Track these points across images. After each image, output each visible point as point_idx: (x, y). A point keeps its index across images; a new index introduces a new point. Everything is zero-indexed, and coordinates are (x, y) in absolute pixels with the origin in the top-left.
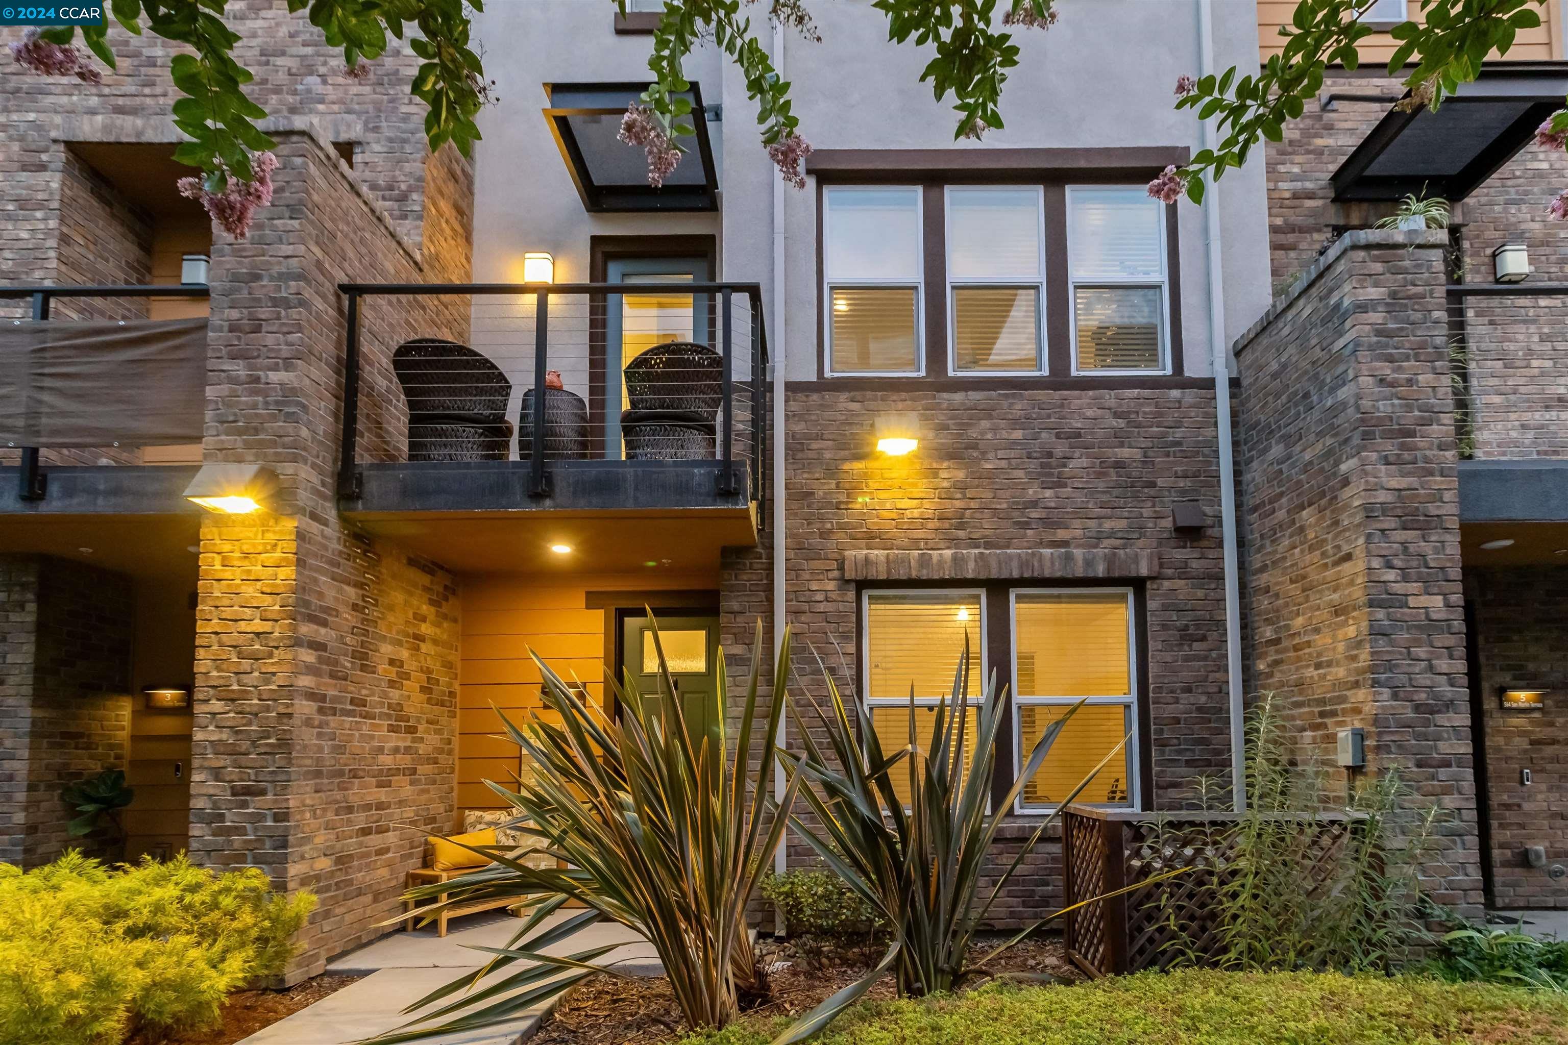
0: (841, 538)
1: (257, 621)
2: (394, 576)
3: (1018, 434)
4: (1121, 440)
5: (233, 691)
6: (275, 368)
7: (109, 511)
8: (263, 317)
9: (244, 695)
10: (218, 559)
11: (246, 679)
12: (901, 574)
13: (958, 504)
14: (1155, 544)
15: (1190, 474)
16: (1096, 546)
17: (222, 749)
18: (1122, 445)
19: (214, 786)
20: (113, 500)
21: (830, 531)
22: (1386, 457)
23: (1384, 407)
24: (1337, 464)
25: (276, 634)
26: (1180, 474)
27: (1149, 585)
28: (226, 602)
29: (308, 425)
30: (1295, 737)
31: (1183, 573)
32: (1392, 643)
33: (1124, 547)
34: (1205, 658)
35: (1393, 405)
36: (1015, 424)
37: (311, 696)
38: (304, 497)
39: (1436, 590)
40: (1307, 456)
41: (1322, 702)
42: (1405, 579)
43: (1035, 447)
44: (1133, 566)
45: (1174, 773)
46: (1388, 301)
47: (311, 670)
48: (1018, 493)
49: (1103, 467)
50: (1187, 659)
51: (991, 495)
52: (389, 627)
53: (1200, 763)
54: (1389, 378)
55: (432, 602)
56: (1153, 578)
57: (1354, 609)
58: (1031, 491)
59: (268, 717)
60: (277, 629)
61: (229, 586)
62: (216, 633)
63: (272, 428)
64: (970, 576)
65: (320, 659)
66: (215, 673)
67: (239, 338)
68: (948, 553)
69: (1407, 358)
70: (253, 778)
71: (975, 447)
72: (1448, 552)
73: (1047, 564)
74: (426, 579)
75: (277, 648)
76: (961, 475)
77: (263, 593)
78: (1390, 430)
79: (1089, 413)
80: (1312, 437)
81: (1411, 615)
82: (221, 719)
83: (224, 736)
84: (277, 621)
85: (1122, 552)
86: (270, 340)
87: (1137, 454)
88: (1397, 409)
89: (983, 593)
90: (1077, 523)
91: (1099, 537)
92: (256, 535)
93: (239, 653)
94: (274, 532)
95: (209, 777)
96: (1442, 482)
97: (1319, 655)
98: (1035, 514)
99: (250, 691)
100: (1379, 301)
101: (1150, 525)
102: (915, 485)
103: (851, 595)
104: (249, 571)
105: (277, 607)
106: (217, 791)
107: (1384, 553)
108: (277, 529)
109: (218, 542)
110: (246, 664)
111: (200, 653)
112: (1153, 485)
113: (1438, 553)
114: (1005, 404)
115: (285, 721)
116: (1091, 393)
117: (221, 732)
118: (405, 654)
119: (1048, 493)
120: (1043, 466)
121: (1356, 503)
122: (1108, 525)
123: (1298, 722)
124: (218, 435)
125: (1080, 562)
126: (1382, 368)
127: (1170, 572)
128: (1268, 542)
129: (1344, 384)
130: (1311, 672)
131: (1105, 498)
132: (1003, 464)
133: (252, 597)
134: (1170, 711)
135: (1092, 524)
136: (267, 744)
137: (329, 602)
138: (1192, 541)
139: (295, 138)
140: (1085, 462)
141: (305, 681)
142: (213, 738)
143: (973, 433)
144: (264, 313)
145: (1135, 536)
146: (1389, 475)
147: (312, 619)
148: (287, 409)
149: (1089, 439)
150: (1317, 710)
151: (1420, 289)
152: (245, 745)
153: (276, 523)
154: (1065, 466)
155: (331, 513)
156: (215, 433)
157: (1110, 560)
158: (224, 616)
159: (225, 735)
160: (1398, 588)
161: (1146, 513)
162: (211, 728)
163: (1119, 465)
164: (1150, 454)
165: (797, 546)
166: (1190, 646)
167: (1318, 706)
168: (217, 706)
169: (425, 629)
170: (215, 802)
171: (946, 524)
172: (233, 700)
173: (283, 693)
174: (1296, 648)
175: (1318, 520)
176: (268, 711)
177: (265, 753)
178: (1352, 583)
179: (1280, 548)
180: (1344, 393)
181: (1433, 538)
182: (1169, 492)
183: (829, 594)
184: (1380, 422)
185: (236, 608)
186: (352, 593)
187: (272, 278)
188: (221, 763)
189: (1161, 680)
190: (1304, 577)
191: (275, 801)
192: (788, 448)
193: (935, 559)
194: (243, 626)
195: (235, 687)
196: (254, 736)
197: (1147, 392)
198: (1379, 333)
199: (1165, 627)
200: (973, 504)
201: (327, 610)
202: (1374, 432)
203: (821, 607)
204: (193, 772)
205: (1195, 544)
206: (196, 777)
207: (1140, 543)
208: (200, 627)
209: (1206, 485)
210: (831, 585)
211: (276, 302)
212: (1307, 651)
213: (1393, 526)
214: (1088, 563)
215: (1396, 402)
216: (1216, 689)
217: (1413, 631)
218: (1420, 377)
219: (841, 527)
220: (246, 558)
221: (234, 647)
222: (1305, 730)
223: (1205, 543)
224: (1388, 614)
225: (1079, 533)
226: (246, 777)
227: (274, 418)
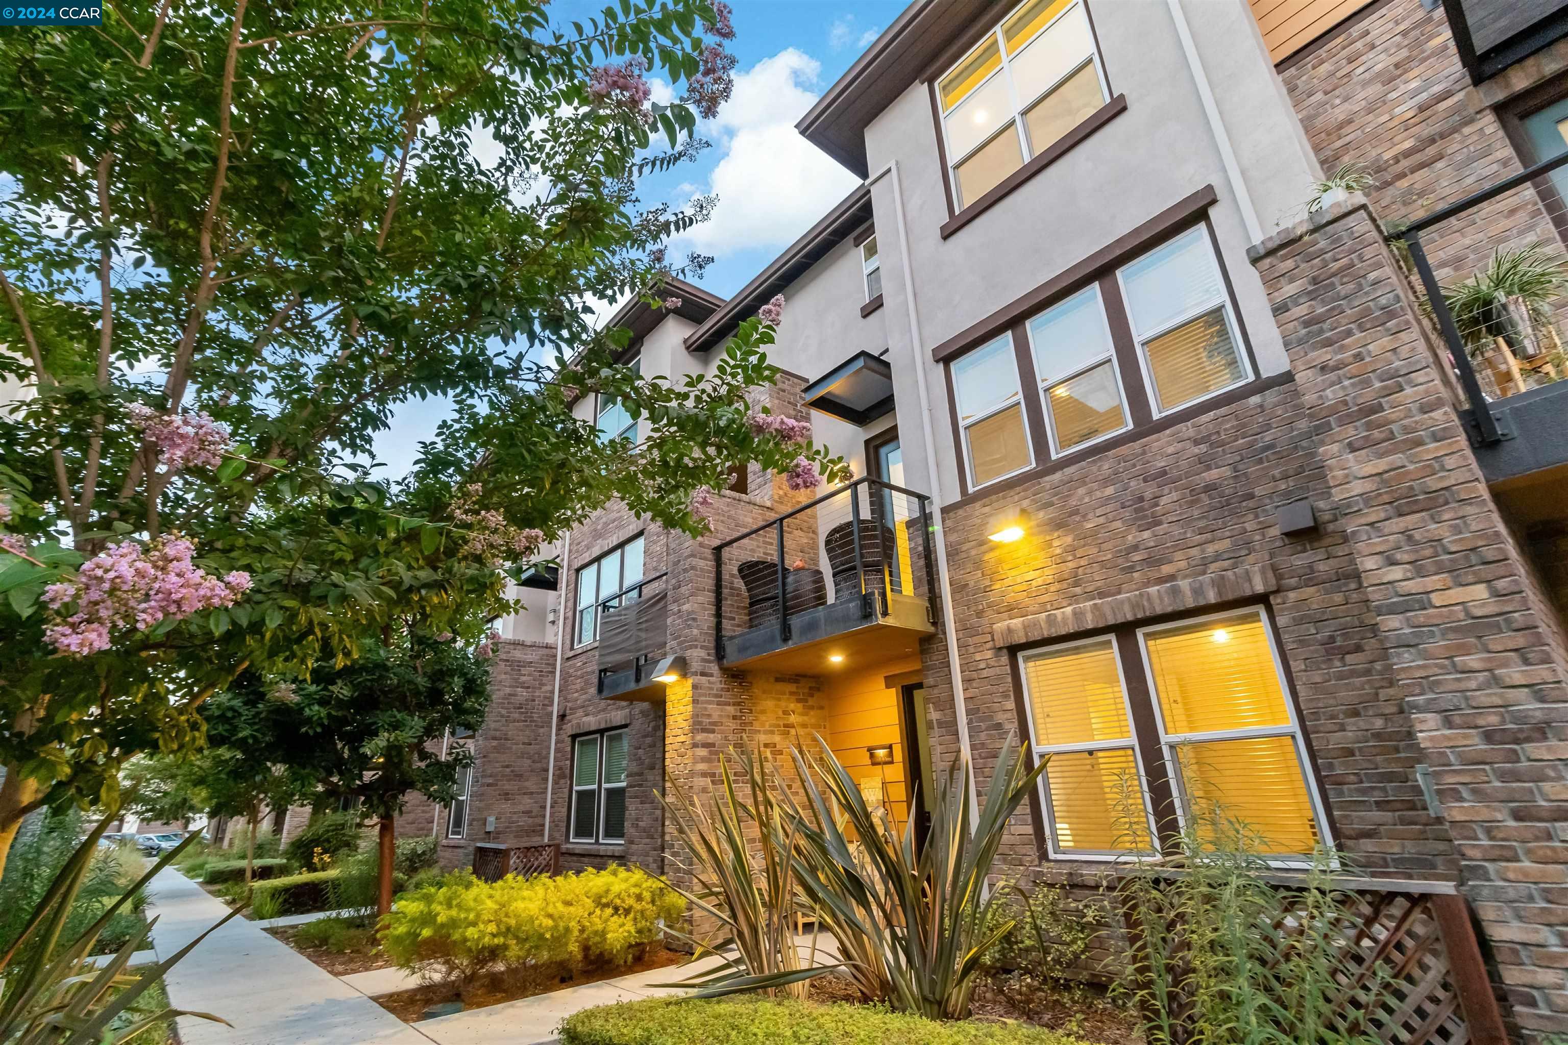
0: (990, 615)
1: (682, 736)
2: (764, 692)
3: (1110, 491)
4: (1205, 462)
5: (676, 775)
9: (679, 777)
11: (679, 767)
12: (1036, 636)
13: (1071, 565)
14: (1267, 557)
15: (1291, 473)
16: (1204, 573)
17: (673, 807)
18: (1209, 468)
19: (671, 828)
21: (982, 611)
22: (1350, 444)
23: (1332, 395)
26: (1278, 476)
27: (1274, 599)
28: (673, 727)
29: (698, 627)
31: (1309, 578)
32: (1426, 655)
33: (1235, 566)
34: (1368, 672)
35: (1344, 388)
36: (1106, 482)
37: (704, 775)
38: (695, 666)
39: (1471, 578)
42: (1420, 573)
43: (1128, 496)
44: (1247, 585)
45: (1361, 818)
46: (1311, 288)
47: (703, 760)
48: (1119, 541)
49: (1194, 495)
50: (1341, 677)
51: (1095, 550)
52: (763, 725)
53: (1399, 805)
54: (1331, 363)
55: (799, 701)
56: (1275, 592)
58: (1130, 537)
59: (686, 789)
60: (688, 739)
61: (674, 718)
62: (671, 744)
63: (684, 634)
64: (1090, 626)
65: (711, 753)
66: (671, 765)
67: (675, 593)
68: (1069, 610)
69: (1349, 333)
71: (1076, 512)
72: (1474, 527)
73: (1157, 602)
74: (792, 687)
76: (1069, 539)
78: (1348, 415)
79: (1170, 450)
81: (1441, 615)
82: (672, 790)
83: (674, 800)
84: (687, 735)
85: (1230, 573)
86: (683, 590)
87: (1226, 471)
88: (1350, 390)
89: (1112, 637)
90: (1179, 555)
91: (1205, 563)
92: (681, 690)
94: (686, 687)
95: (670, 823)
96: (1437, 449)
98: (1137, 557)
100: (1299, 295)
101: (1258, 537)
102: (1035, 559)
103: (1005, 659)
104: (679, 709)
105: (687, 727)
106: (673, 831)
107: (1379, 549)
108: (687, 685)
112: (1251, 496)
113: (1460, 533)
115: (691, 790)
116: (1168, 432)
117: (673, 798)
118: (777, 739)
119: (1146, 534)
120: (1136, 511)
122: (1211, 549)
124: (671, 642)
125: (1188, 593)
126: (1320, 356)
127: (1293, 581)
131: (1202, 524)
132: (1102, 520)
134: (1337, 740)
135: (1194, 552)
137: (715, 718)
138: (1311, 542)
140: (1175, 496)
141: (702, 767)
142: (671, 801)
143: (1073, 502)
144: (681, 578)
145: (1243, 553)
146: (1359, 462)
147: (704, 730)
148: (688, 623)
149: (1175, 473)
151: (1344, 261)
152: (680, 805)
153: (686, 682)
154: (1157, 505)
155: (714, 668)
157: (1219, 583)
158: (673, 734)
160: (1413, 586)
161: (1250, 526)
162: (670, 795)
163: (1209, 488)
164: (1241, 467)
165: (964, 628)
166: (1342, 659)
168: (671, 783)
169: (793, 719)
170: (672, 837)
171: (1065, 585)
172: (676, 780)
173: (690, 775)
176: (686, 785)
181: (1446, 516)
182: (1271, 498)
183: (989, 662)
184: (1333, 410)
185: (676, 729)
186: (731, 710)
187: (683, 560)
189: (1314, 705)
192: (948, 555)
193: (1059, 618)
194: (678, 739)
197: (1223, 410)
198: (1307, 324)
199: (1302, 643)
200: (1083, 562)
201: (714, 724)
202: (1329, 423)
203: (985, 673)
205: (1316, 545)
207: (1251, 558)
209: (1311, 478)
210: (989, 654)
211: (685, 571)
213: (1382, 515)
214: (1197, 591)
215: (1346, 383)
216: (1394, 709)
217: (1451, 636)
218: (1370, 347)
219: (989, 606)
223: (1327, 541)
224: (1408, 619)
225: (1183, 564)
227: (685, 629)
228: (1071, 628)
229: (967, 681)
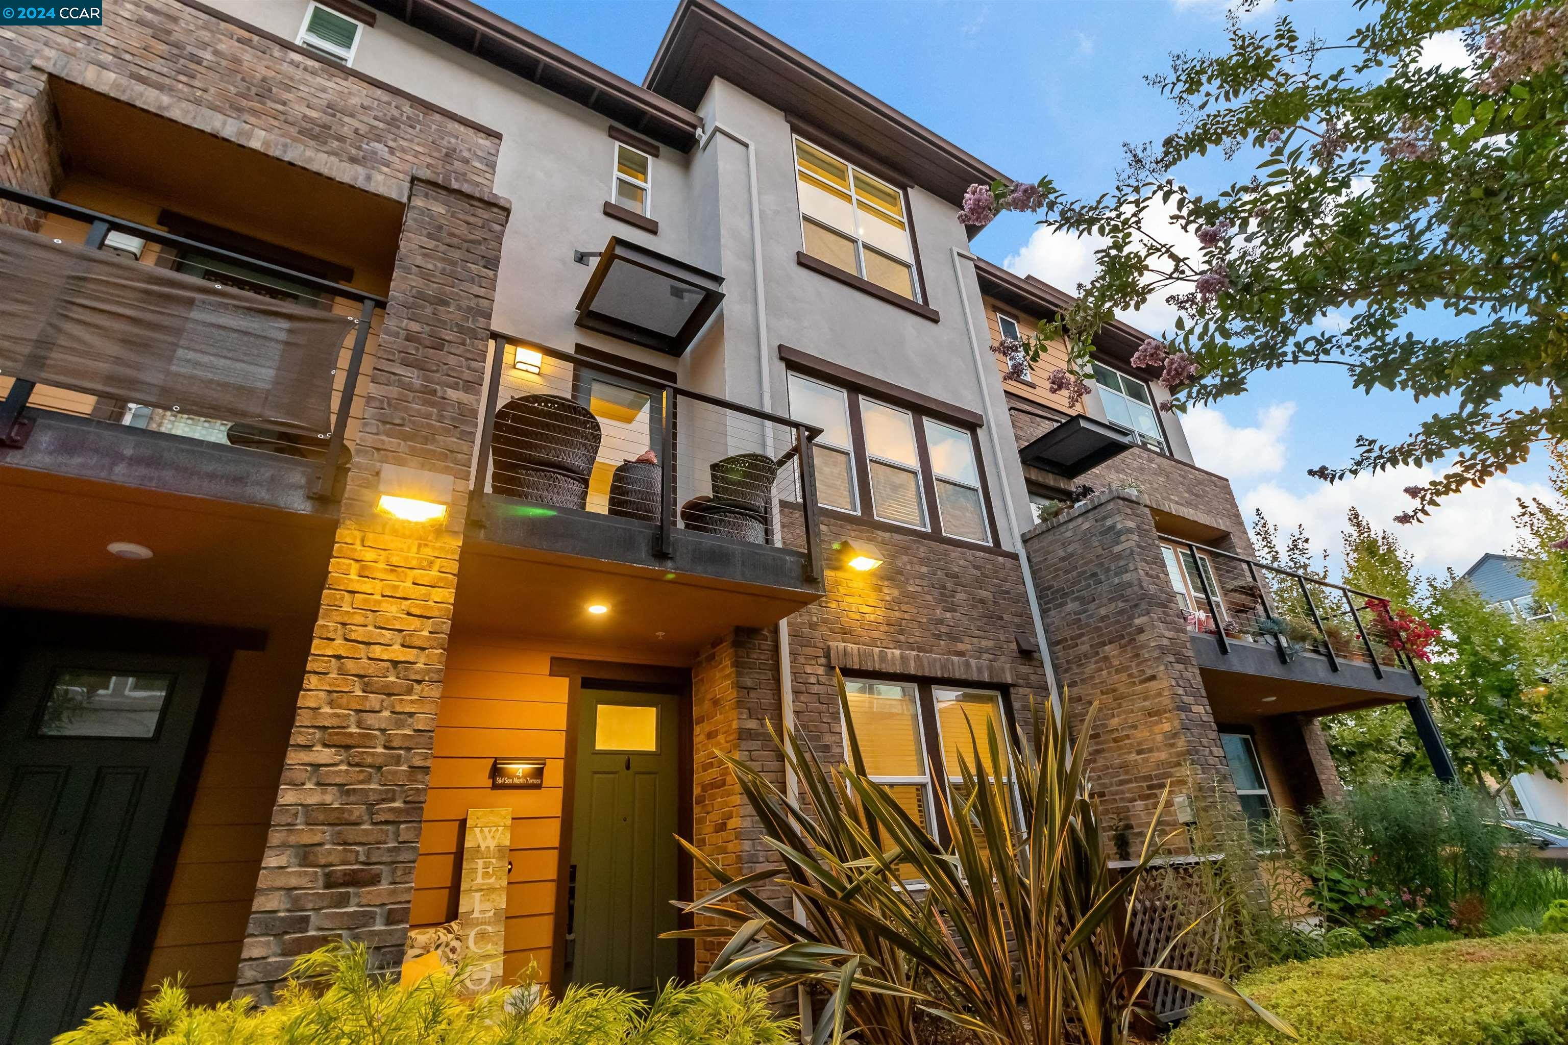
0: (824, 630)
1: (397, 647)
3: (924, 569)
4: (979, 583)
5: (351, 734)
6: (455, 387)
7: (133, 483)
8: (447, 338)
9: (366, 740)
10: (355, 567)
11: (370, 719)
12: (868, 666)
13: (897, 614)
14: (1011, 661)
15: (1017, 614)
16: (981, 658)
17: (321, 817)
18: (981, 588)
19: (300, 874)
20: (142, 471)
21: (816, 624)
22: (1160, 618)
23: (1152, 589)
24: (1131, 618)
25: (420, 665)
26: (1013, 613)
27: (1012, 690)
28: (359, 619)
30: (1127, 807)
31: (1028, 683)
32: (1192, 735)
33: (996, 661)
36: (923, 562)
39: (1199, 703)
40: (1103, 611)
41: (1149, 778)
42: (1187, 694)
43: (936, 580)
44: (1003, 675)
46: (1137, 530)
48: (931, 612)
49: (974, 602)
51: (915, 611)
54: (1149, 573)
56: (1014, 685)
57: (1165, 712)
58: (938, 612)
59: (396, 772)
60: (422, 660)
61: (366, 600)
62: (338, 657)
63: (444, 442)
64: (913, 672)
66: (327, 710)
67: (417, 349)
68: (897, 652)
69: (1153, 563)
70: (362, 858)
71: (902, 574)
72: (1197, 679)
73: (957, 668)
75: (419, 682)
76: (896, 593)
77: (409, 614)
78: (1158, 603)
79: (960, 563)
80: (1105, 601)
81: (1195, 717)
82: (327, 773)
83: (328, 798)
84: (423, 649)
85: (995, 664)
86: (452, 360)
87: (989, 596)
88: (1157, 591)
89: (916, 687)
90: (967, 640)
91: (981, 652)
92: (409, 548)
93: (366, 685)
94: (434, 548)
95: (293, 860)
96: (1184, 637)
97: (1139, 744)
98: (943, 629)
99: (375, 736)
100: (1134, 529)
101: (1006, 646)
102: (869, 596)
103: (835, 680)
104: (396, 588)
105: (426, 633)
106: (304, 882)
107: (1175, 677)
108: (438, 545)
109: (358, 547)
110: (374, 700)
111: (311, 681)
112: (1001, 618)
113: (1194, 680)
114: (915, 546)
115: (420, 777)
116: (952, 549)
117: (324, 792)
119: (948, 615)
120: (941, 595)
121: (1153, 644)
122: (983, 643)
123: (1128, 795)
124: (377, 434)
125: (974, 669)
126: (1145, 567)
127: (1021, 682)
128: (1074, 666)
129: (1127, 572)
130: (1133, 757)
131: (979, 624)
132: (919, 589)
133: (395, 618)
135: (975, 640)
136: (391, 810)
138: (1028, 660)
139: (495, 210)
140: (964, 596)
142: (309, 801)
143: (900, 564)
144: (448, 335)
145: (999, 653)
146: (1164, 629)
148: (463, 428)
149: (963, 580)
150: (1145, 784)
151: (1147, 527)
152: (359, 811)
153: (437, 539)
154: (954, 597)
156: (375, 431)
157: (989, 670)
158: (353, 636)
159: (330, 797)
160: (1186, 699)
161: (1002, 637)
162: (309, 786)
163: (982, 602)
164: (996, 597)
167: (1145, 781)
168: (324, 755)
170: (297, 899)
171: (892, 629)
172: (347, 747)
173: (422, 740)
174: (1115, 740)
175: (1120, 654)
176: (398, 763)
177: (387, 822)
178: (1160, 695)
179: (1087, 670)
180: (1127, 577)
181: (1190, 670)
182: (1011, 625)
183: (820, 678)
184: (1152, 597)
185: (370, 628)
187: (459, 308)
188: (317, 839)
190: (1114, 691)
191: (393, 892)
193: (889, 656)
194: (377, 651)
195: (354, 730)
196: (372, 798)
198: (1139, 546)
199: (1026, 723)
200: (906, 616)
203: (815, 689)
204: (268, 852)
205: (1030, 663)
206: (271, 860)
207: (1003, 659)
208: (317, 646)
209: (1028, 623)
210: (820, 670)
211: (461, 330)
212: (1127, 742)
213: (1173, 660)
214: (979, 670)
215: (1155, 587)
217: (1198, 728)
218: (1160, 575)
219: (826, 621)
220: (392, 571)
221: (361, 677)
222: (1133, 800)
223: (1033, 663)
224: (1186, 716)
225: (969, 647)
226: (352, 857)
227: (447, 432)
228: (898, 669)
229: (796, 692)
